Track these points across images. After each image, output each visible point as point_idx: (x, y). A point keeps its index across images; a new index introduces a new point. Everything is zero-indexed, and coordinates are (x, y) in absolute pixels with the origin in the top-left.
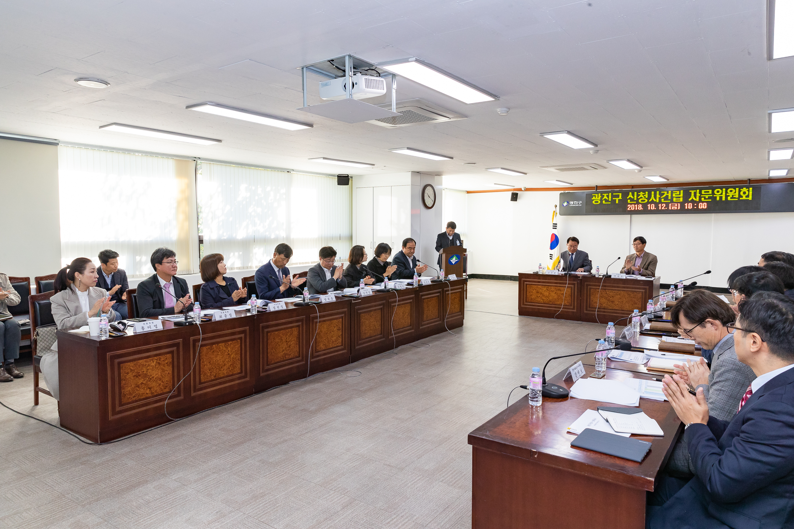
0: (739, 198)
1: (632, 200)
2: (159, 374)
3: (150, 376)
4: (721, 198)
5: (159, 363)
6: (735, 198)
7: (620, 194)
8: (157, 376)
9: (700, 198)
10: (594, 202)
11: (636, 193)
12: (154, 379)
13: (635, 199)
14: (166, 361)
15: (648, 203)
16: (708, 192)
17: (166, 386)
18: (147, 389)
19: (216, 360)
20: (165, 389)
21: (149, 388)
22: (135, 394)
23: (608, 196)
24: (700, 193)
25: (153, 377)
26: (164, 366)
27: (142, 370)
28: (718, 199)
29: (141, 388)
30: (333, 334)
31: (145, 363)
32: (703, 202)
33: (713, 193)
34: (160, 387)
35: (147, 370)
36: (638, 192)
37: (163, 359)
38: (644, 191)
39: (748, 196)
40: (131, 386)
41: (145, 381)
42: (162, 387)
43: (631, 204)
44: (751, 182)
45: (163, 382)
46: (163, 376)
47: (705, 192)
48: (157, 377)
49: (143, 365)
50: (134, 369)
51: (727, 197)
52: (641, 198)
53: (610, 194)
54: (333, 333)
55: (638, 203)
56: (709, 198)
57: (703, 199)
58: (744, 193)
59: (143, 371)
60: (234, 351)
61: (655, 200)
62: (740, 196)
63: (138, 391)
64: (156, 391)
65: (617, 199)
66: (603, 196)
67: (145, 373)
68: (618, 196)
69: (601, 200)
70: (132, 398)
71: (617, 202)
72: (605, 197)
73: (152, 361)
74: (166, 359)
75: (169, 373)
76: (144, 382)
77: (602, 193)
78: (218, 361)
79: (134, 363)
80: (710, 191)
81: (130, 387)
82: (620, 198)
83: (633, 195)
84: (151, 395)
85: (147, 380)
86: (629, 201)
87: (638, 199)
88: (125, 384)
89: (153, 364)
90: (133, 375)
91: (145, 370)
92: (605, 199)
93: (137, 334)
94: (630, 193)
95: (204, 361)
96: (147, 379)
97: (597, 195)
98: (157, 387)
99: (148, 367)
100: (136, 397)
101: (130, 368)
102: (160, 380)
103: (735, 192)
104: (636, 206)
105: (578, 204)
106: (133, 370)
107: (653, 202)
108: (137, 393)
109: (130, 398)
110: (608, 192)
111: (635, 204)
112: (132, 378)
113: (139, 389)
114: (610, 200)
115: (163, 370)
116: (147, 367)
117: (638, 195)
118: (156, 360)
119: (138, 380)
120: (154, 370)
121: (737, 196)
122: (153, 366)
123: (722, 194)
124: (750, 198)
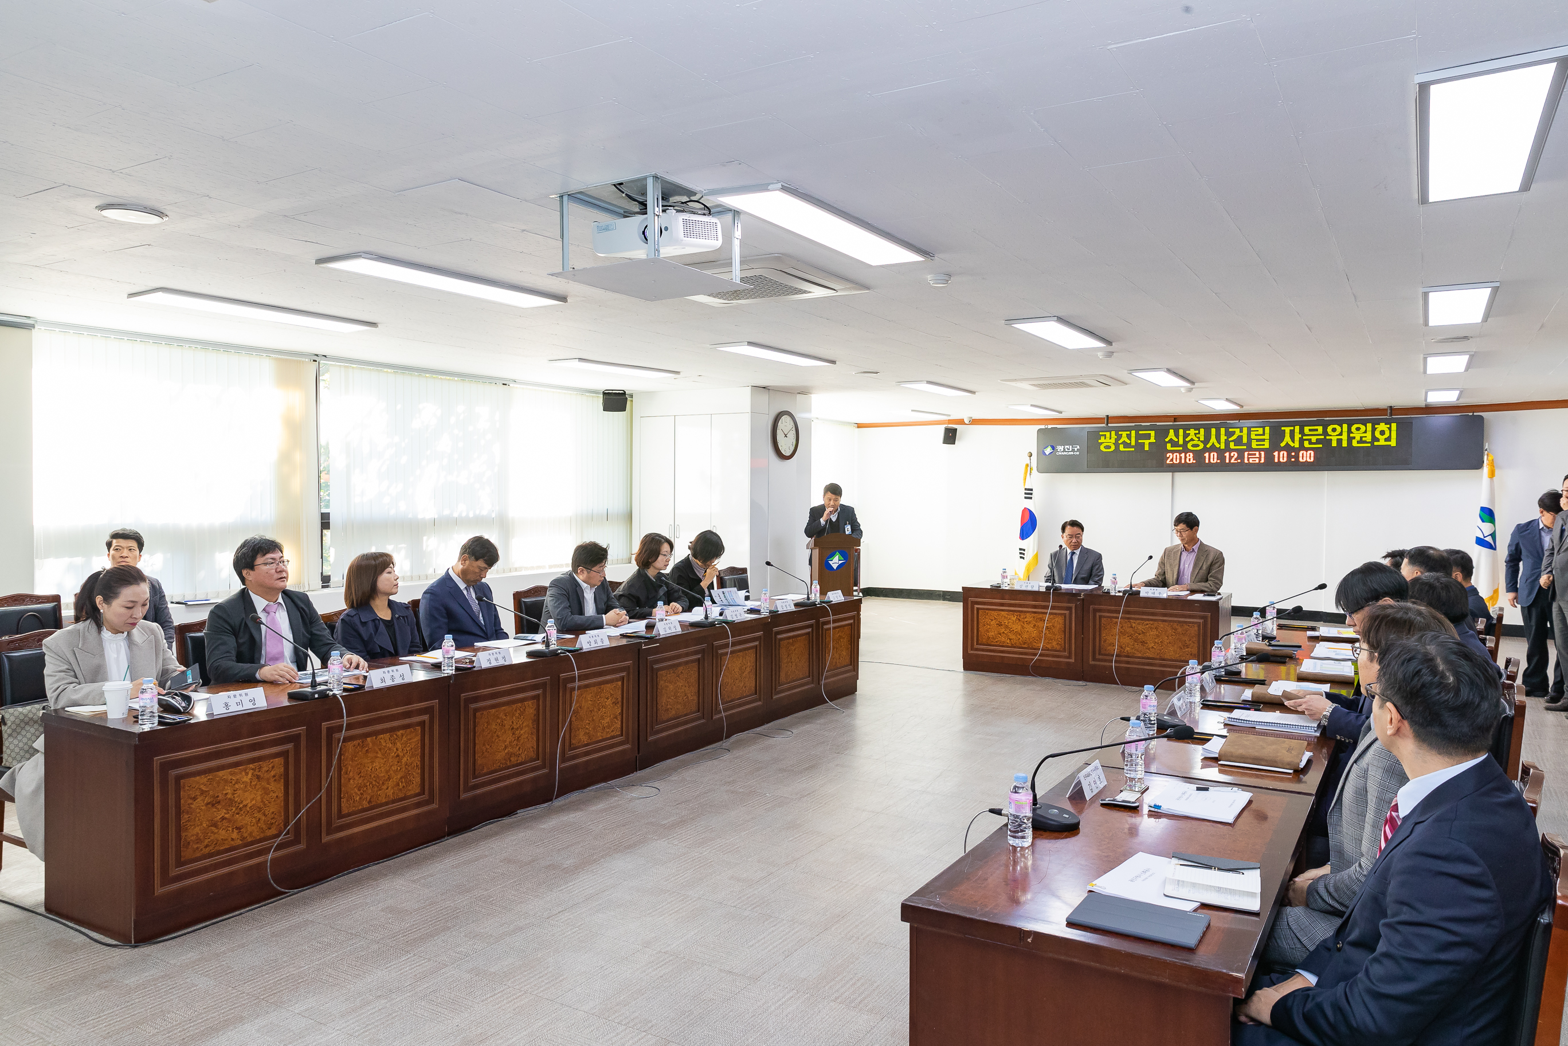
0: (1372, 443)
1: (1175, 444)
2: (259, 798)
3: (239, 803)
4: (1339, 441)
5: (258, 777)
6: (1365, 442)
7: (1153, 433)
8: (254, 802)
9: (1301, 441)
10: (1102, 448)
11: (1181, 431)
12: (248, 809)
13: (1181, 442)
14: (273, 773)
15: (1205, 450)
16: (1317, 430)
17: (272, 824)
18: (233, 831)
19: (371, 769)
20: (270, 829)
21: (237, 828)
22: (209, 840)
23: (1129, 437)
24: (1302, 432)
25: (246, 806)
26: (268, 783)
27: (224, 792)
28: (1334, 444)
29: (221, 828)
30: (605, 713)
31: (230, 777)
32: (1307, 449)
33: (1325, 433)
34: (259, 825)
35: (235, 791)
36: (1186, 428)
37: (265, 769)
38: (1197, 428)
39: (1388, 439)
40: (201, 824)
41: (228, 813)
42: (264, 826)
43: (1173, 452)
44: (1393, 412)
45: (264, 815)
46: (267, 802)
47: (1310, 430)
48: (254, 805)
49: (226, 781)
50: (208, 789)
51: (1350, 439)
52: (1192, 440)
53: (1133, 432)
54: (604, 710)
55: (1186, 450)
56: (1318, 442)
57: (1306, 444)
58: (1382, 433)
59: (226, 794)
60: (408, 749)
61: (1218, 446)
62: (1375, 439)
63: (215, 834)
64: (251, 834)
65: (1147, 442)
66: (1119, 437)
67: (229, 796)
68: (1148, 437)
69: (1117, 444)
70: (202, 850)
71: (1147, 448)
72: (1124, 438)
73: (244, 773)
74: (273, 767)
75: (277, 796)
76: (226, 816)
77: (1117, 430)
78: (376, 769)
79: (208, 777)
80: (1320, 429)
81: (198, 826)
82: (1152, 440)
83: (1177, 435)
84: (241, 842)
85: (234, 812)
86: (1169, 447)
87: (1185, 443)
88: (189, 821)
89: (247, 779)
90: (205, 802)
91: (229, 791)
92: (1124, 443)
93: (215, 717)
94: (1172, 432)
95: (349, 770)
96: (234, 809)
97: (1108, 434)
98: (253, 825)
99: (237, 786)
100: (211, 848)
101: (200, 789)
102: (259, 812)
103: (1365, 432)
104: (1183, 455)
105: (1073, 451)
106: (206, 791)
107: (1213, 448)
108: (212, 838)
109: (197, 848)
110: (1129, 429)
111: (1180, 452)
112: (203, 808)
113: (216, 831)
114: (1133, 443)
115: (266, 791)
116: (234, 785)
117: (1186, 435)
118: (252, 769)
119: (215, 811)
120: (247, 791)
121: (1369, 438)
122: (246, 782)
123: (1341, 434)
124: (1393, 443)
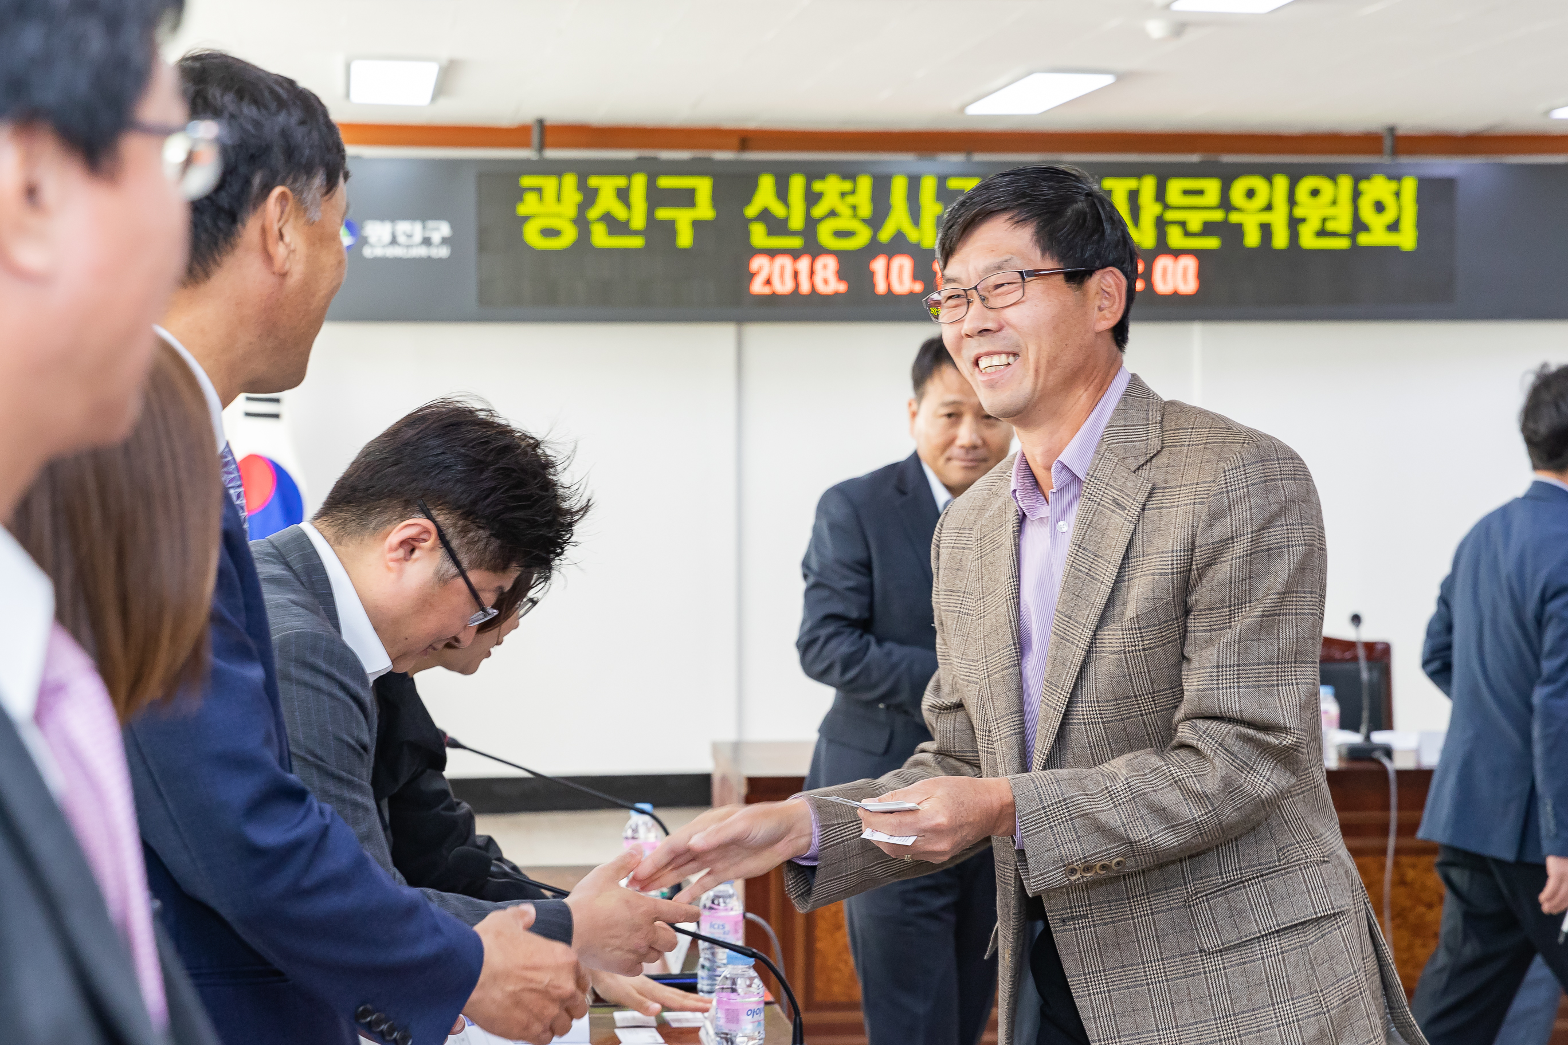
0: (1353, 236)
1: (777, 226)
4: (1266, 230)
6: (1334, 234)
7: (703, 187)
9: (1161, 224)
10: (532, 235)
11: (797, 184)
13: (797, 222)
15: (874, 249)
16: (1200, 192)
23: (623, 195)
24: (1160, 195)
28: (1252, 239)
32: (1177, 253)
33: (1225, 204)
36: (814, 173)
38: (849, 174)
39: (1394, 227)
43: (772, 253)
44: (1406, 144)
47: (1187, 193)
51: (1294, 224)
52: (833, 214)
53: (639, 182)
55: (813, 249)
56: (1209, 229)
57: (1175, 238)
58: (1379, 207)
61: (913, 235)
62: (1359, 226)
65: (683, 219)
66: (590, 196)
68: (686, 198)
69: (581, 222)
71: (685, 238)
72: (607, 202)
77: (583, 171)
80: (1212, 187)
82: (704, 210)
83: (782, 193)
86: (758, 235)
87: (811, 224)
92: (608, 219)
94: (767, 184)
97: (549, 184)
103: (1334, 203)
104: (804, 264)
105: (427, 241)
107: (899, 245)
110: (625, 169)
111: (795, 254)
114: (638, 222)
117: (812, 198)
121: (1343, 223)
123: (1269, 207)
124: (1407, 239)
